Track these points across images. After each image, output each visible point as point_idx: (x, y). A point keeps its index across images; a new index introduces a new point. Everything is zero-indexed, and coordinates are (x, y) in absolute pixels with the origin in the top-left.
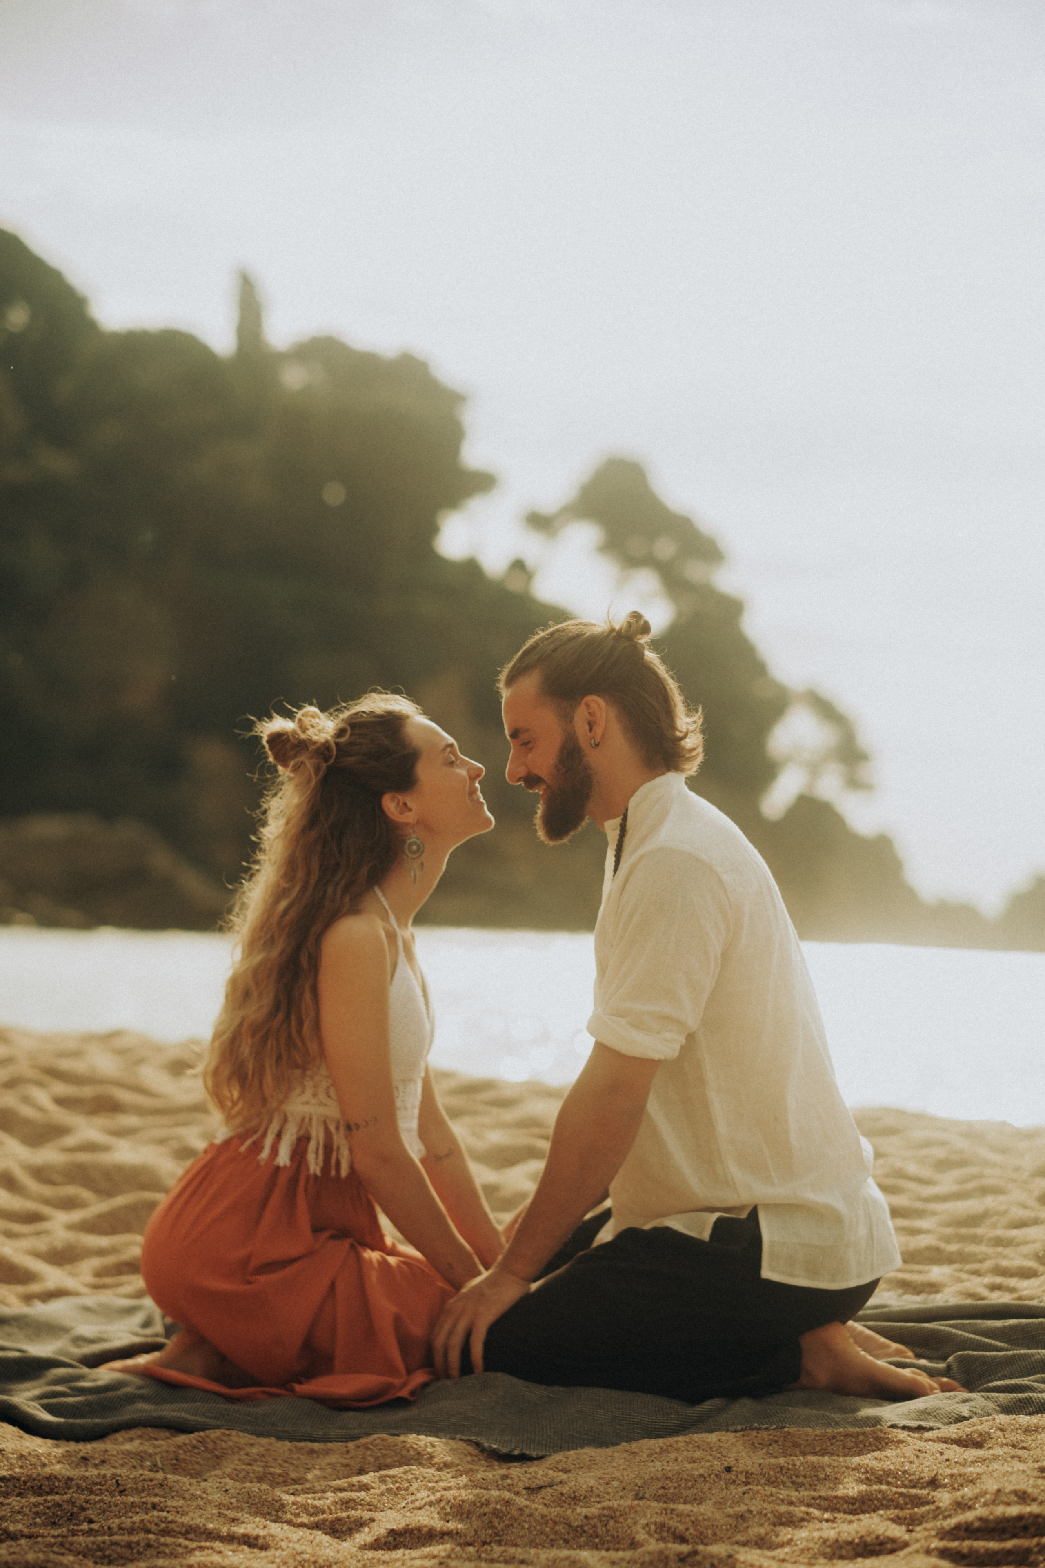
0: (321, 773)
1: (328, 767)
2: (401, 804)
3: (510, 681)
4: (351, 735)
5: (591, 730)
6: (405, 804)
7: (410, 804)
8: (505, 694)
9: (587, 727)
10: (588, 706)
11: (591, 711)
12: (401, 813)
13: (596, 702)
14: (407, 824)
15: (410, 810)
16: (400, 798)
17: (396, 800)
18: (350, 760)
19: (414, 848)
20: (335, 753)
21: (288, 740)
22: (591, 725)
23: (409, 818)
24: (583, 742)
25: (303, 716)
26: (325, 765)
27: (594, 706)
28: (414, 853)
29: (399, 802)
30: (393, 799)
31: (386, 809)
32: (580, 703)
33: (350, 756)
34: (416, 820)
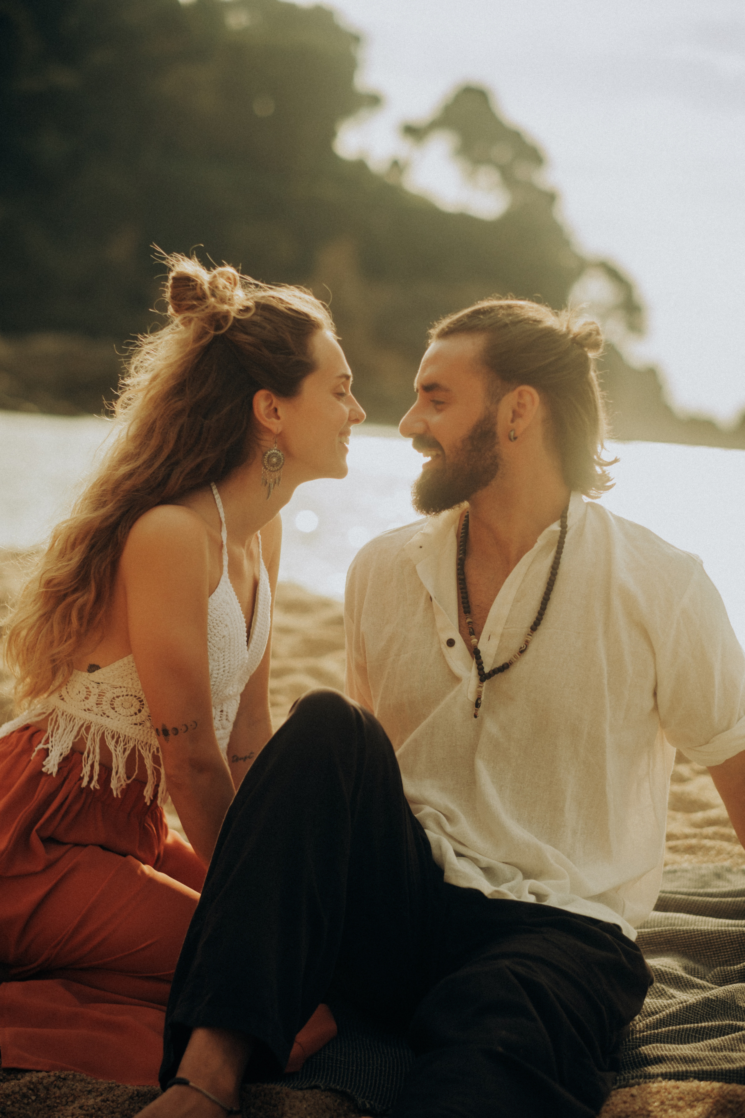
0: (205, 341)
1: (216, 338)
2: (272, 407)
3: (445, 334)
4: (254, 315)
5: (512, 421)
6: (276, 410)
7: (280, 413)
8: (433, 346)
9: (510, 415)
10: (520, 395)
11: (522, 401)
12: (268, 416)
13: (531, 394)
14: (269, 431)
15: (278, 418)
16: (275, 400)
17: (270, 402)
18: (242, 337)
19: (274, 460)
20: (230, 324)
21: (194, 288)
22: (516, 415)
23: (274, 425)
24: (500, 430)
25: (219, 274)
26: (212, 332)
27: (527, 398)
28: (273, 465)
29: (271, 404)
30: (267, 397)
31: (255, 406)
32: (515, 389)
33: (246, 333)
34: (279, 431)
